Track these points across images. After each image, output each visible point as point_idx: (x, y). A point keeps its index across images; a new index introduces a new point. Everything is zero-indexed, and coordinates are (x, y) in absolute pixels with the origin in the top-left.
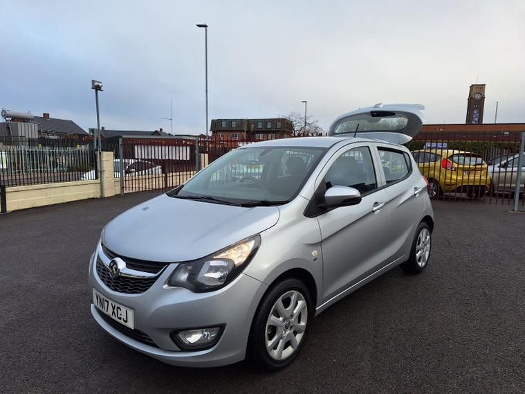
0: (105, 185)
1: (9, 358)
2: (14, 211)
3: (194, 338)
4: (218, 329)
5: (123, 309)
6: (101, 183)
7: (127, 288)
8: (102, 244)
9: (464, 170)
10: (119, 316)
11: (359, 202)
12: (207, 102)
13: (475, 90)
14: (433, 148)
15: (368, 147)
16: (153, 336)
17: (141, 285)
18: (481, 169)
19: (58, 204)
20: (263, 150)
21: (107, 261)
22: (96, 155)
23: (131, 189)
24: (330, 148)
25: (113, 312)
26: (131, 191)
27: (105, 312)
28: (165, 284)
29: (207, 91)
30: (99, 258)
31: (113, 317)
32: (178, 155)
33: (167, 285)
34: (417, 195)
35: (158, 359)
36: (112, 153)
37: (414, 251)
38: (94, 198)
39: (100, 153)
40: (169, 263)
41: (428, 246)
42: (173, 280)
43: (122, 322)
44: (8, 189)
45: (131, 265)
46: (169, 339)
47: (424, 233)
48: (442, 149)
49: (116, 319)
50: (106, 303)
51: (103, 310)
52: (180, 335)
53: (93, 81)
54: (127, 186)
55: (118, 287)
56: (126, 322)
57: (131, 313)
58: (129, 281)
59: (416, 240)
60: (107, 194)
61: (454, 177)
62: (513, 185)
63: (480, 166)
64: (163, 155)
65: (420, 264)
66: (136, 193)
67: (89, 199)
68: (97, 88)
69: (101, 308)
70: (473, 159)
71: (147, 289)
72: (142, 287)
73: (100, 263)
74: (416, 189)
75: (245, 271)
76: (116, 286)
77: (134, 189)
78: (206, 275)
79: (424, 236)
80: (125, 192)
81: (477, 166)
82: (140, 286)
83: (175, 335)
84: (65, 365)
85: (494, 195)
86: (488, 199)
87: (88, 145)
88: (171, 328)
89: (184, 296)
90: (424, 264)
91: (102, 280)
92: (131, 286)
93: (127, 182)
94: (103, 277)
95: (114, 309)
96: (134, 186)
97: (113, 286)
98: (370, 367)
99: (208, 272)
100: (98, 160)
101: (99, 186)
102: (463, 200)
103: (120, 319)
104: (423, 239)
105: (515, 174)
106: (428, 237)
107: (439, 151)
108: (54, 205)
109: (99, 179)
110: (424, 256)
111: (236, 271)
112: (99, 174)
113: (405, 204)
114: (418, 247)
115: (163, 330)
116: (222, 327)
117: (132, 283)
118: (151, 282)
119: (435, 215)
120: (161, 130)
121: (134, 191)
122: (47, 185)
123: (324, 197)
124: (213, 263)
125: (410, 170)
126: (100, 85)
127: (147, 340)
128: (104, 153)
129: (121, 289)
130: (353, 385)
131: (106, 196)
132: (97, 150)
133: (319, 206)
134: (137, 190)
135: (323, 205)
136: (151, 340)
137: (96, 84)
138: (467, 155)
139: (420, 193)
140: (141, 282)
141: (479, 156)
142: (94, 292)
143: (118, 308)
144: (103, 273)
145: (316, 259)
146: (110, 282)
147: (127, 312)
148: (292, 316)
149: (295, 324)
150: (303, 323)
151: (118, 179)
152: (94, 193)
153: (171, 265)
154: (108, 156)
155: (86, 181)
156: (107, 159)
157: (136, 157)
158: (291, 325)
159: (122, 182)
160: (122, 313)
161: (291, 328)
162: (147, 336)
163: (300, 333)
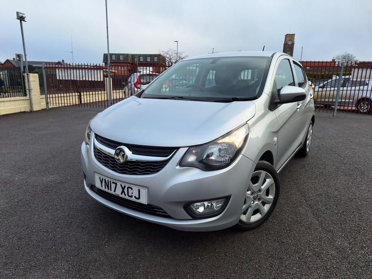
0: (34, 101)
4: (224, 200)
5: (135, 188)
6: (30, 100)
7: (137, 171)
10: (130, 194)
11: (304, 99)
12: (108, 37)
15: (289, 60)
16: (167, 209)
17: (152, 167)
20: (212, 60)
21: (112, 152)
22: (24, 77)
23: (55, 104)
24: (272, 56)
25: (123, 191)
26: (55, 106)
27: (112, 192)
28: (177, 166)
31: (123, 196)
32: (93, 77)
33: (179, 167)
34: (311, 99)
36: (37, 74)
37: (306, 140)
38: (25, 112)
39: (28, 75)
40: (178, 148)
41: (311, 137)
42: (183, 162)
43: (133, 199)
45: (138, 151)
47: (311, 127)
49: (127, 197)
50: (112, 185)
51: (109, 191)
53: (18, 13)
54: (52, 102)
55: (126, 170)
56: (139, 198)
57: (144, 192)
59: (308, 133)
60: (36, 108)
62: (334, 100)
64: (81, 77)
65: (307, 149)
66: (59, 107)
67: (21, 112)
68: (21, 19)
69: (106, 190)
71: (160, 170)
72: (153, 169)
74: (310, 94)
75: (243, 152)
76: (124, 170)
77: (57, 104)
79: (311, 130)
80: (50, 107)
83: (188, 207)
84: (76, 240)
87: (6, 72)
88: (186, 201)
89: (195, 175)
91: (106, 166)
92: (141, 169)
93: (51, 99)
94: (107, 163)
95: (123, 189)
96: (57, 102)
100: (26, 81)
101: (28, 102)
103: (132, 196)
105: (335, 92)
109: (28, 96)
110: (309, 144)
112: (28, 92)
114: (308, 137)
115: (177, 203)
117: (141, 166)
118: (163, 164)
120: (63, 61)
121: (57, 106)
123: (280, 94)
126: (24, 16)
127: (157, 213)
128: (31, 75)
131: (35, 110)
132: (24, 72)
134: (60, 105)
136: (166, 213)
137: (21, 15)
142: (97, 177)
143: (128, 188)
144: (105, 160)
145: (276, 144)
146: (117, 168)
147: (139, 190)
148: (260, 190)
149: (263, 197)
150: (271, 197)
151: (44, 96)
152: (25, 107)
153: (181, 149)
154: (34, 77)
155: (18, 98)
156: (33, 80)
157: (58, 78)
158: (259, 197)
159: (47, 98)
160: (134, 192)
161: (259, 199)
162: (162, 209)
163: (268, 203)
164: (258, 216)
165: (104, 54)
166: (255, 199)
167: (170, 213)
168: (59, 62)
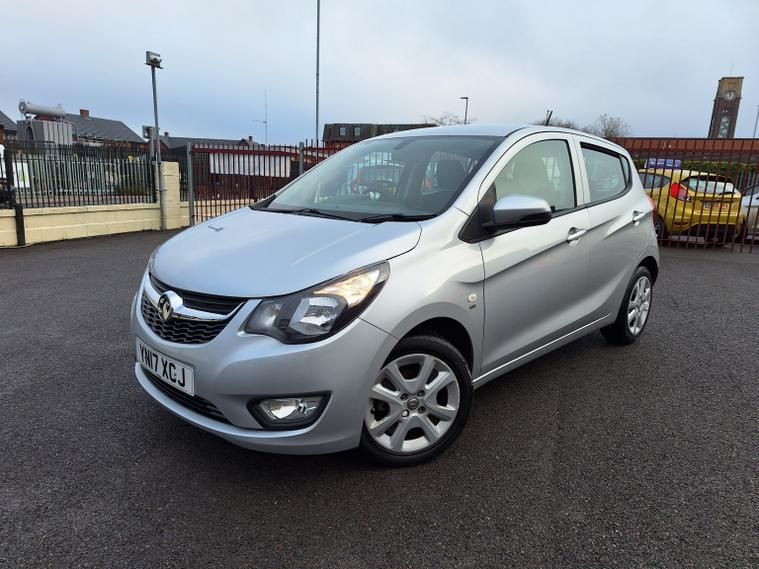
0: (168, 211)
1: (16, 435)
2: (36, 244)
3: (283, 412)
4: (319, 399)
5: (179, 367)
6: (161, 209)
7: (184, 336)
8: (150, 274)
9: (704, 201)
10: (173, 377)
11: (548, 221)
12: (317, 93)
13: (726, 87)
14: (660, 167)
15: (566, 141)
16: (223, 406)
17: (205, 331)
18: (731, 201)
19: (100, 237)
21: (155, 297)
22: (153, 167)
23: (204, 218)
24: (507, 137)
25: (165, 371)
27: (153, 371)
28: (240, 330)
29: (318, 75)
30: (144, 294)
31: (164, 379)
32: (272, 169)
33: (243, 332)
34: (637, 223)
35: (231, 441)
36: (177, 164)
37: (624, 309)
38: (151, 230)
39: (160, 164)
40: (246, 300)
41: (647, 303)
42: (251, 323)
43: (176, 385)
44: (26, 212)
45: (191, 301)
46: (246, 410)
47: (643, 283)
48: (673, 168)
49: (169, 381)
50: (154, 359)
52: (264, 407)
53: (148, 53)
54: (199, 214)
55: (171, 334)
56: (183, 385)
57: (189, 373)
58: (187, 326)
59: (630, 294)
60: (171, 224)
61: (689, 211)
63: (730, 196)
64: (252, 169)
65: (632, 330)
67: (144, 231)
68: (154, 63)
69: (147, 367)
70: (721, 184)
71: (213, 337)
72: (206, 334)
73: (146, 302)
74: (636, 213)
78: (304, 320)
79: (643, 289)
80: (196, 223)
81: (725, 196)
82: (203, 332)
83: (256, 405)
85: (748, 242)
86: (737, 247)
88: (249, 396)
89: (268, 349)
90: (638, 330)
91: (149, 325)
92: (190, 334)
93: (199, 209)
94: (151, 320)
95: (165, 366)
96: (209, 215)
97: (164, 333)
98: (551, 468)
99: (307, 315)
100: (157, 174)
101: (158, 213)
102: (700, 247)
103: (174, 381)
104: (640, 293)
106: (648, 290)
107: (668, 172)
108: (94, 237)
109: (159, 202)
110: (639, 318)
111: (348, 314)
112: (158, 196)
113: (618, 236)
114: (631, 303)
115: (238, 397)
116: (325, 396)
117: (191, 329)
118: (217, 327)
119: (661, 256)
120: (250, 138)
122: (82, 208)
123: (493, 211)
124: (313, 301)
125: (629, 183)
126: (158, 58)
127: (213, 413)
128: (166, 164)
129: (175, 337)
130: (525, 493)
131: (168, 228)
132: (154, 159)
133: (483, 226)
135: (490, 223)
136: (220, 413)
137: (153, 57)
138: (712, 179)
139: (640, 220)
140: (205, 328)
141: (729, 181)
142: (138, 342)
143: (171, 365)
144: (151, 315)
145: (473, 307)
146: (160, 329)
147: (183, 370)
148: (422, 392)
149: (429, 405)
150: (451, 408)
151: (186, 204)
152: (151, 222)
153: (249, 302)
154: (171, 168)
155: (140, 205)
156: (170, 173)
157: (212, 171)
158: (421, 405)
159: (191, 208)
160: (177, 372)
161: (422, 409)
162: (214, 406)
163: (445, 419)
164: (420, 443)
165: (326, 125)
166: (410, 407)
167: (226, 415)
168: (243, 140)
